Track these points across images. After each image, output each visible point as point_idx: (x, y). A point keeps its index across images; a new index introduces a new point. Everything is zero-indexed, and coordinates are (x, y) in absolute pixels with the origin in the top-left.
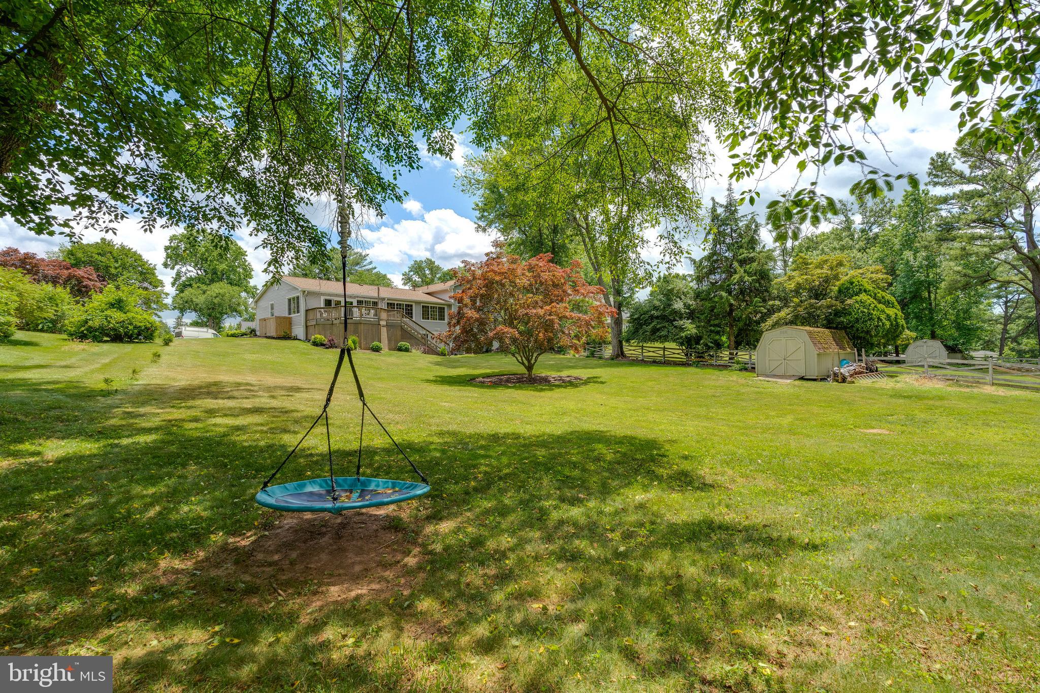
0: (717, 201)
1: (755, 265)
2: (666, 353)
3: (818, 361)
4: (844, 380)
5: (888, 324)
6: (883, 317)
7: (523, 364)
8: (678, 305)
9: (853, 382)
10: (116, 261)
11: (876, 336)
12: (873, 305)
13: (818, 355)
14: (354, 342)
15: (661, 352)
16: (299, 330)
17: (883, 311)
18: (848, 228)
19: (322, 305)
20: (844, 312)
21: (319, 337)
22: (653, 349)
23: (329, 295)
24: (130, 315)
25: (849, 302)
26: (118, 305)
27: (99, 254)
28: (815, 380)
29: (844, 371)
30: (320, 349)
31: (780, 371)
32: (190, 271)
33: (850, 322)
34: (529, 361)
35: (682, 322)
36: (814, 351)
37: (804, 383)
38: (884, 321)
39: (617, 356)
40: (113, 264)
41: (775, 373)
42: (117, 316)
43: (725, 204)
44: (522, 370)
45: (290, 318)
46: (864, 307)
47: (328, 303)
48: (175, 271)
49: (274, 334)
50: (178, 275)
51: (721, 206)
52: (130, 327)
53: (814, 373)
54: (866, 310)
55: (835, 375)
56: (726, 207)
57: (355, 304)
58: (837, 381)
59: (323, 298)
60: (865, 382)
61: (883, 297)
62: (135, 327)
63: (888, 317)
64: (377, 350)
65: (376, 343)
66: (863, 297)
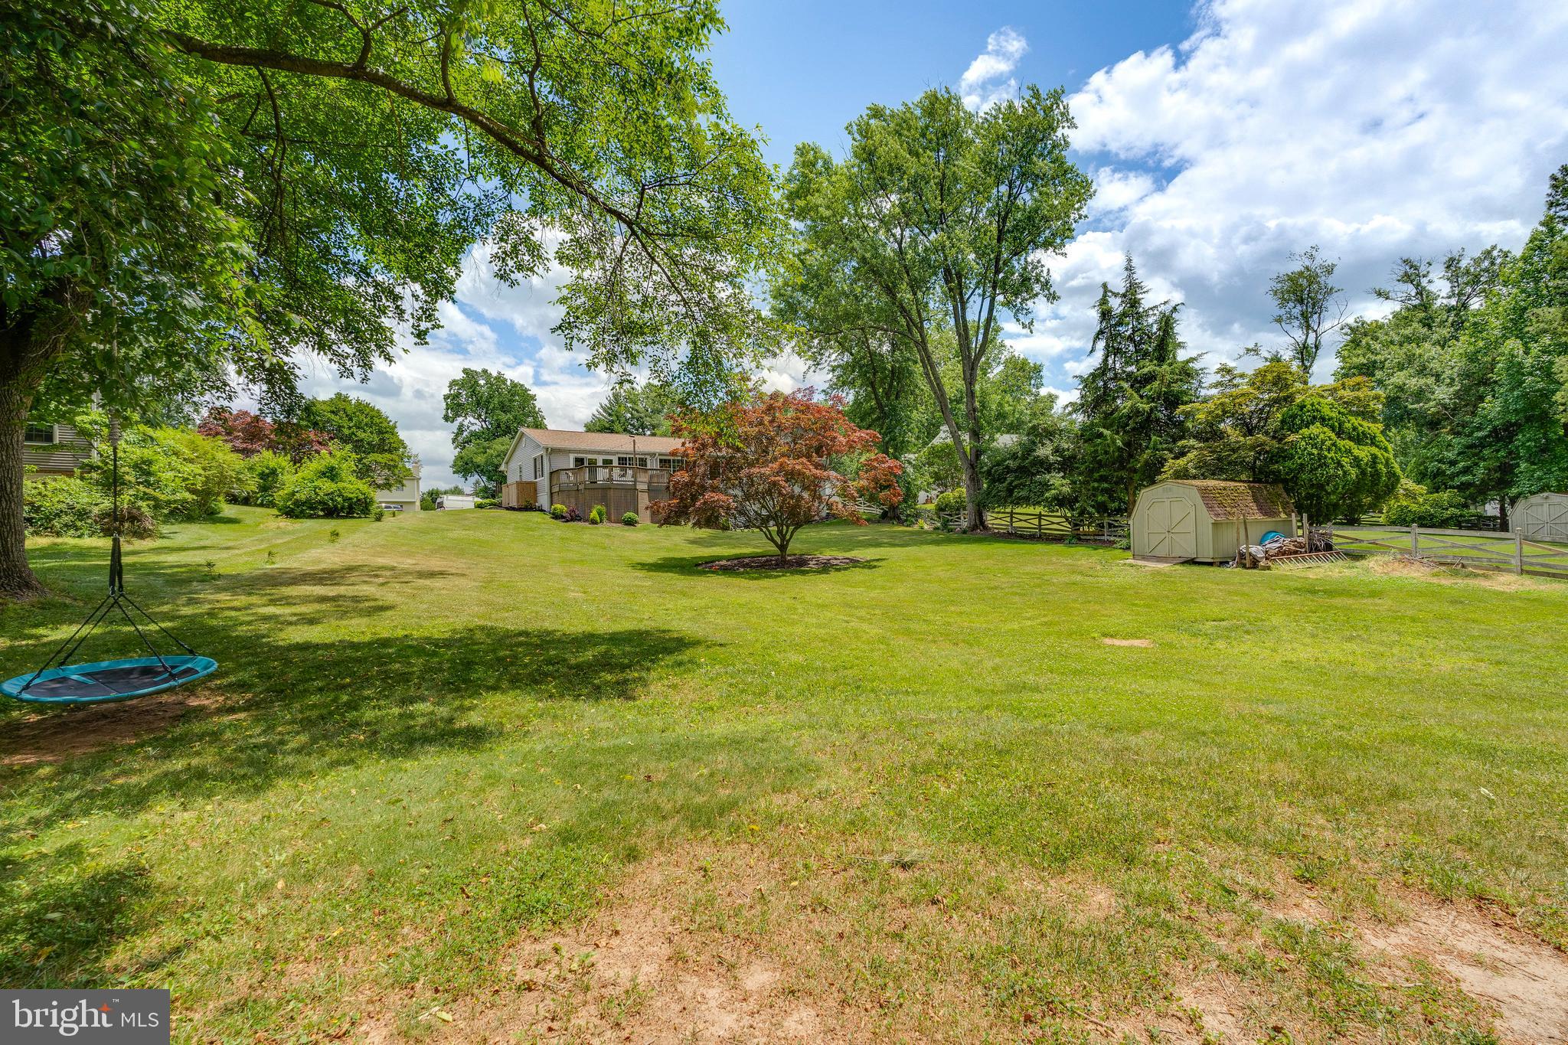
0: (1110, 287)
1: (1156, 384)
2: (1043, 522)
3: (1215, 535)
4: (1255, 564)
5: (1353, 473)
6: (1345, 461)
7: (772, 540)
8: (1045, 451)
9: (1269, 568)
10: (351, 419)
11: (1333, 492)
12: (1328, 443)
13: (1215, 524)
14: (600, 514)
15: (1036, 522)
16: (543, 500)
17: (1349, 451)
18: (1425, 307)
19: (572, 466)
20: (1282, 455)
21: (559, 507)
22: (1027, 516)
23: (579, 452)
24: (340, 485)
25: (1292, 438)
26: (331, 474)
27: (333, 412)
28: (1211, 564)
29: (1256, 550)
30: (559, 523)
31: (1161, 551)
32: (473, 423)
33: (1291, 470)
34: (783, 537)
35: (1048, 477)
36: (1207, 519)
37: (1196, 569)
38: (1348, 467)
39: (974, 528)
40: (345, 423)
41: (1156, 553)
42: (327, 486)
43: (1122, 291)
44: (772, 549)
45: (535, 484)
46: (1314, 446)
47: (579, 461)
48: (457, 423)
49: (514, 504)
50: (461, 429)
51: (1116, 295)
52: (339, 499)
53: (1207, 555)
54: (1315, 451)
55: (1242, 556)
56: (1124, 295)
57: (600, 463)
58: (1244, 566)
59: (572, 457)
60: (1290, 570)
61: (1355, 429)
62: (346, 499)
63: (1357, 462)
64: (630, 523)
65: (630, 514)
66: (1315, 429)
